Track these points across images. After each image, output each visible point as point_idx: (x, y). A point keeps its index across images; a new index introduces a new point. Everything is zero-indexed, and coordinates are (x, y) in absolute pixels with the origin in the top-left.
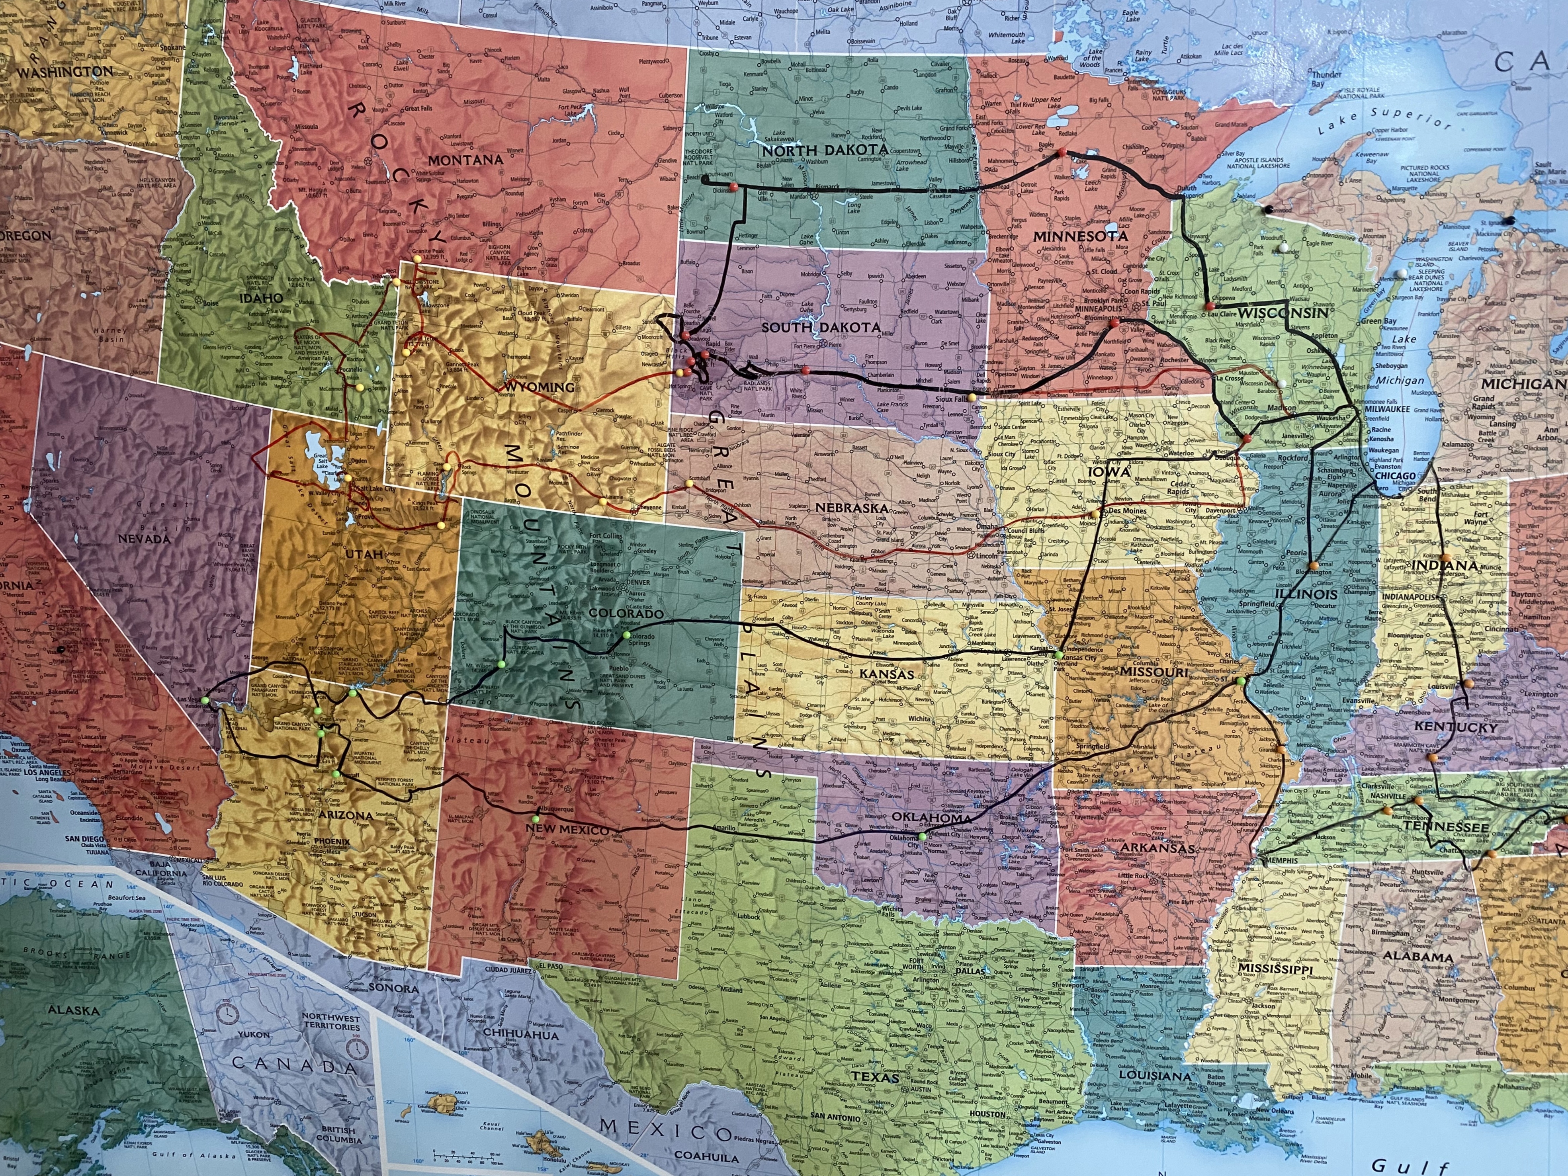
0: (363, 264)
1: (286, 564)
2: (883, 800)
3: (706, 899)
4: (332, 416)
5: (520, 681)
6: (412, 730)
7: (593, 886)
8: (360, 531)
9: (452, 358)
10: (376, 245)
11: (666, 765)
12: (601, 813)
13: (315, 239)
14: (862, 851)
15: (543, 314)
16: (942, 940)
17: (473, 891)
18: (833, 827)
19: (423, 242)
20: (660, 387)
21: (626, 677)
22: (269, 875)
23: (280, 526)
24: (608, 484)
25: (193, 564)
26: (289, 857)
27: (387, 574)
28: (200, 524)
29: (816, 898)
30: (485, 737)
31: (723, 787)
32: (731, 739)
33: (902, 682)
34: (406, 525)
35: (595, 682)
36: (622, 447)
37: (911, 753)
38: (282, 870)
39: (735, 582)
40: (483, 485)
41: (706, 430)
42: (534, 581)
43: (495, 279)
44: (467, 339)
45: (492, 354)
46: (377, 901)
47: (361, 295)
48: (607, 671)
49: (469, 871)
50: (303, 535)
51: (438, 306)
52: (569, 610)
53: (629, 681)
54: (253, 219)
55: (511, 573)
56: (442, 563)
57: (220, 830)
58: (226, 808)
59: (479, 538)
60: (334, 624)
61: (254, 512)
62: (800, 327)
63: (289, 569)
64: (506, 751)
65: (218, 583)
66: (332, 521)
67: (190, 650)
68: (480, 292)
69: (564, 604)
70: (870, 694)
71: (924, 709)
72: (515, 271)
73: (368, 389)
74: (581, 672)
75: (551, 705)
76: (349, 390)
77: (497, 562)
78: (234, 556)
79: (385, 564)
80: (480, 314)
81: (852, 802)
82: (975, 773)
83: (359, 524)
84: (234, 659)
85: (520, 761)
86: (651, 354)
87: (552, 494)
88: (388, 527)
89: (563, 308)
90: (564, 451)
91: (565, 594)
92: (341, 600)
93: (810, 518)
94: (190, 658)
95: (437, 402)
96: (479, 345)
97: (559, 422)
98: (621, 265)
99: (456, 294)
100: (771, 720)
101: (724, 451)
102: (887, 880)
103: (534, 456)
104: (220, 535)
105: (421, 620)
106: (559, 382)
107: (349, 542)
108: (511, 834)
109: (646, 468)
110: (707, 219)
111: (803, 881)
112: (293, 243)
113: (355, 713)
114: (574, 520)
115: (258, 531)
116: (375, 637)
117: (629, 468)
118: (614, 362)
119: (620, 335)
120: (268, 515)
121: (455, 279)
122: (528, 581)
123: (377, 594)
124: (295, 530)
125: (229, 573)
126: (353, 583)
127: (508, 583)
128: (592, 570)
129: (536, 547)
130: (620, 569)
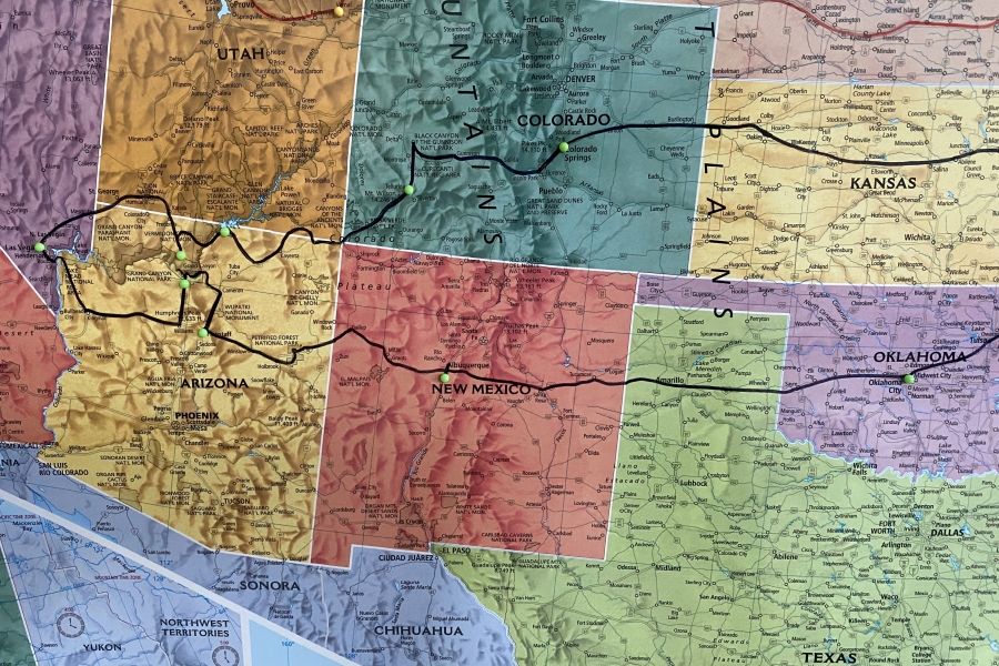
1: (141, 71)
2: (865, 338)
3: (643, 465)
5: (430, 210)
6: (298, 276)
7: (509, 455)
8: (236, 24)
11: (603, 308)
12: (522, 368)
14: (836, 400)
16: (919, 499)
17: (367, 467)
18: (804, 373)
21: (559, 201)
22: (120, 460)
23: (134, 21)
25: (22, 72)
26: (145, 437)
27: (269, 79)
28: (31, 19)
29: (777, 458)
30: (386, 283)
31: (671, 332)
32: (684, 272)
33: (901, 192)
34: (295, 14)
35: (521, 209)
37: (903, 280)
38: (135, 453)
39: (703, 73)
42: (451, 82)
46: (251, 485)
48: (536, 195)
49: (363, 443)
50: (163, 30)
52: (493, 118)
53: (563, 207)
55: (424, 72)
56: (338, 63)
57: (61, 407)
58: (68, 381)
59: (384, 27)
60: (201, 145)
61: (100, 2)
63: (146, 77)
64: (411, 298)
65: (55, 97)
66: (200, 10)
67: (19, 184)
69: (489, 110)
70: (861, 209)
71: (923, 226)
74: (504, 198)
75: (466, 240)
77: (407, 59)
78: (75, 61)
79: (267, 65)
81: (829, 342)
82: (975, 302)
83: (234, 14)
84: (76, 195)
85: (427, 309)
88: (272, 17)
91: (489, 98)
92: (211, 114)
94: (20, 194)
100: (738, 247)
102: (862, 432)
104: (57, 33)
105: (310, 137)
107: (221, 39)
108: (414, 396)
111: (764, 439)
113: (228, 257)
115: (106, 27)
116: (252, 161)
120: (118, 7)
122: (444, 82)
123: (256, 105)
124: (153, 24)
125: (69, 84)
126: (227, 92)
127: (419, 86)
128: (523, 65)
129: (455, 38)
130: (560, 62)
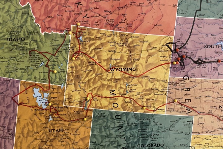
0: (57, 26)
1: (26, 136)
4: (44, 82)
8: (54, 123)
9: (91, 60)
10: (62, 19)
13: (38, 17)
15: (125, 44)
19: (80, 18)
20: (166, 68)
23: (23, 123)
24: (146, 102)
27: (64, 137)
34: (72, 120)
36: (152, 89)
39: (190, 133)
40: (101, 104)
41: (182, 82)
42: (118, 136)
43: (108, 31)
44: (97, 53)
45: (106, 58)
47: (56, 38)
50: (32, 125)
51: (86, 41)
52: (130, 145)
54: (13, 9)
55: (110, 134)
56: (85, 132)
59: (98, 122)
61: (13, 118)
62: (218, 46)
63: (27, 137)
66: (43, 119)
68: (102, 36)
69: (129, 143)
72: (116, 28)
73: (58, 72)
76: (51, 73)
77: (105, 131)
78: (5, 134)
79: (64, 133)
80: (102, 44)
83: (54, 120)
86: (164, 57)
87: (126, 106)
88: (65, 121)
89: (133, 42)
90: (131, 91)
91: (129, 140)
92: (47, 147)
93: (217, 111)
95: (85, 76)
96: (101, 55)
97: (130, 81)
98: (155, 26)
99: (93, 37)
101: (188, 89)
103: (120, 93)
106: (130, 67)
107: (50, 127)
109: (159, 96)
110: (187, 9)
112: (29, 19)
114: (133, 114)
115: (15, 124)
117: (154, 96)
118: (151, 60)
119: (153, 51)
120: (19, 119)
121: (93, 32)
122: (116, 136)
123: (60, 144)
124: (29, 123)
125: (3, 140)
126: (51, 141)
127: (109, 138)
128: (139, 131)
129: (119, 125)
130: (149, 130)
